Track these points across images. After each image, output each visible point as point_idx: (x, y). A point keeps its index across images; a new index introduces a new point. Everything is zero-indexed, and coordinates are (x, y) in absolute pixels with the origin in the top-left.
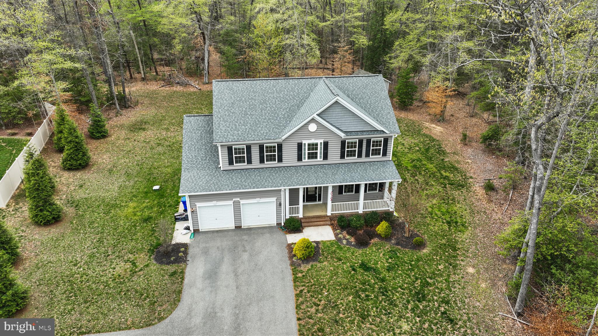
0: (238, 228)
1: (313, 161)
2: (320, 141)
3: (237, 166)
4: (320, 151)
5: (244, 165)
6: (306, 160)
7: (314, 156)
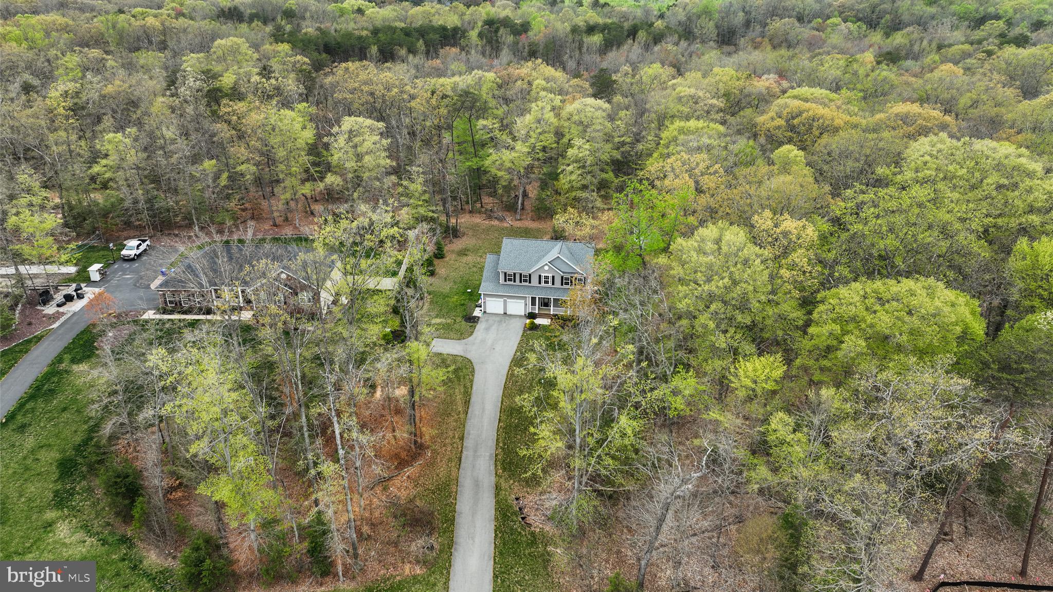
0: (505, 313)
1: (546, 285)
2: (550, 275)
3: (508, 282)
4: (550, 280)
5: (512, 283)
6: (543, 284)
7: (546, 282)
